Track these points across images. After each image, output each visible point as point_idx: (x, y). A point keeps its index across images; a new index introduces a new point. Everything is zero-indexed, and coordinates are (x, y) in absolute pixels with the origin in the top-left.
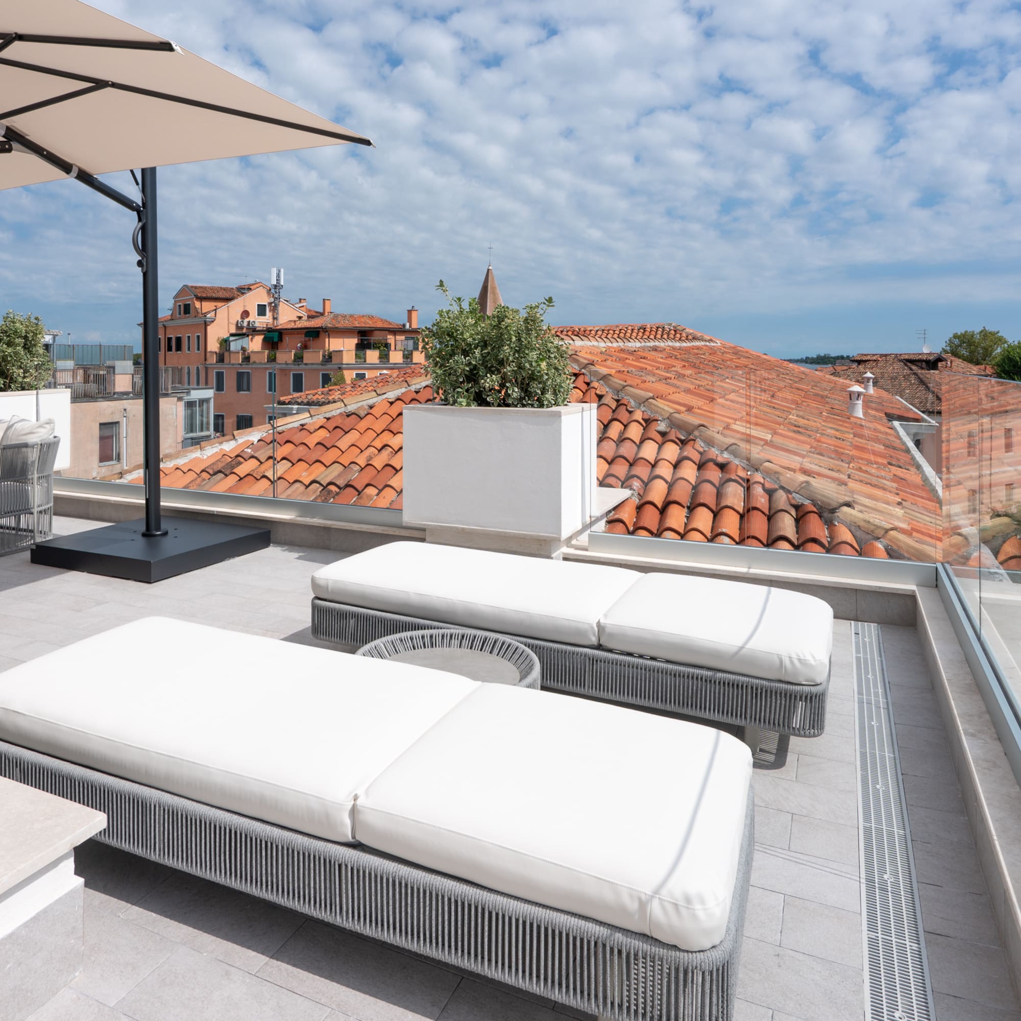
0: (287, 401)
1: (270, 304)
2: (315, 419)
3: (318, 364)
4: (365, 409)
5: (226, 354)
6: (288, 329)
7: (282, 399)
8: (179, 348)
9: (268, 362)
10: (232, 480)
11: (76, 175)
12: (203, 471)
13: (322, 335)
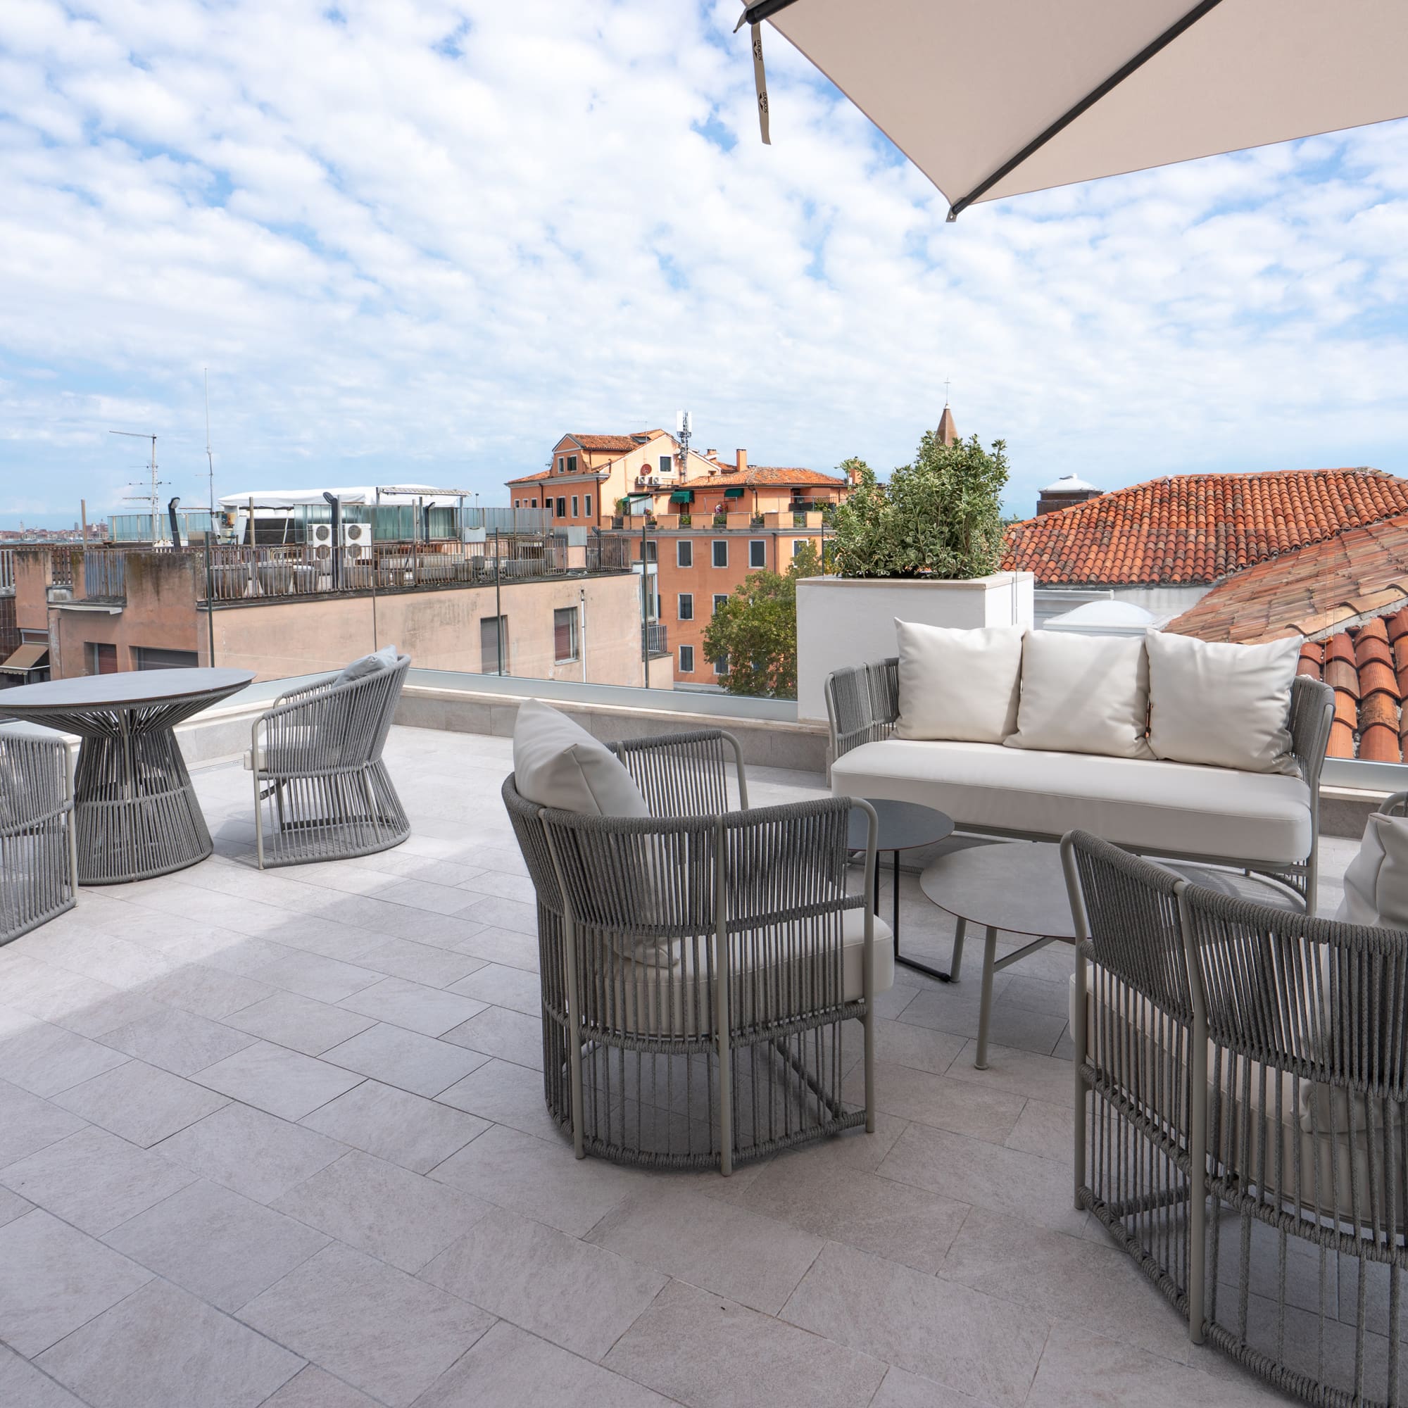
1: (676, 455)
3: (747, 530)
5: (626, 519)
6: (701, 487)
8: (562, 512)
9: (680, 528)
13: (747, 493)
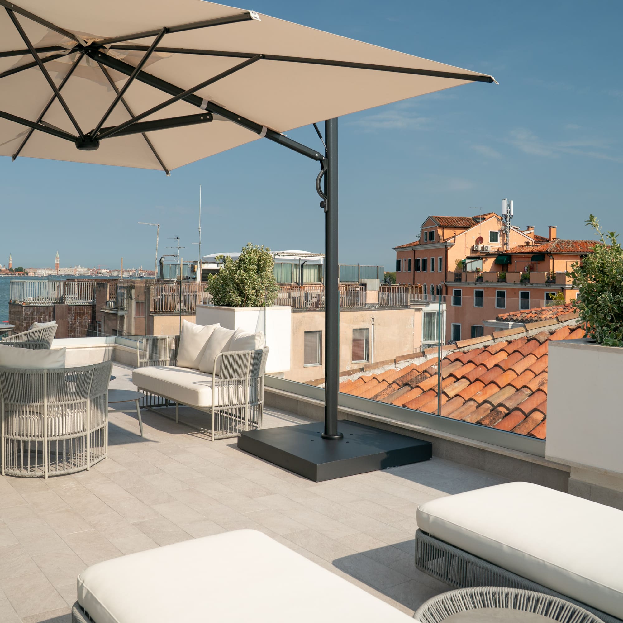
0: (504, 318)
1: (501, 231)
2: (498, 341)
3: (543, 284)
4: (546, 335)
5: (463, 274)
6: (517, 253)
7: (500, 316)
8: (424, 269)
9: (498, 281)
10: (416, 393)
11: (265, 135)
12: (394, 382)
13: (547, 258)
